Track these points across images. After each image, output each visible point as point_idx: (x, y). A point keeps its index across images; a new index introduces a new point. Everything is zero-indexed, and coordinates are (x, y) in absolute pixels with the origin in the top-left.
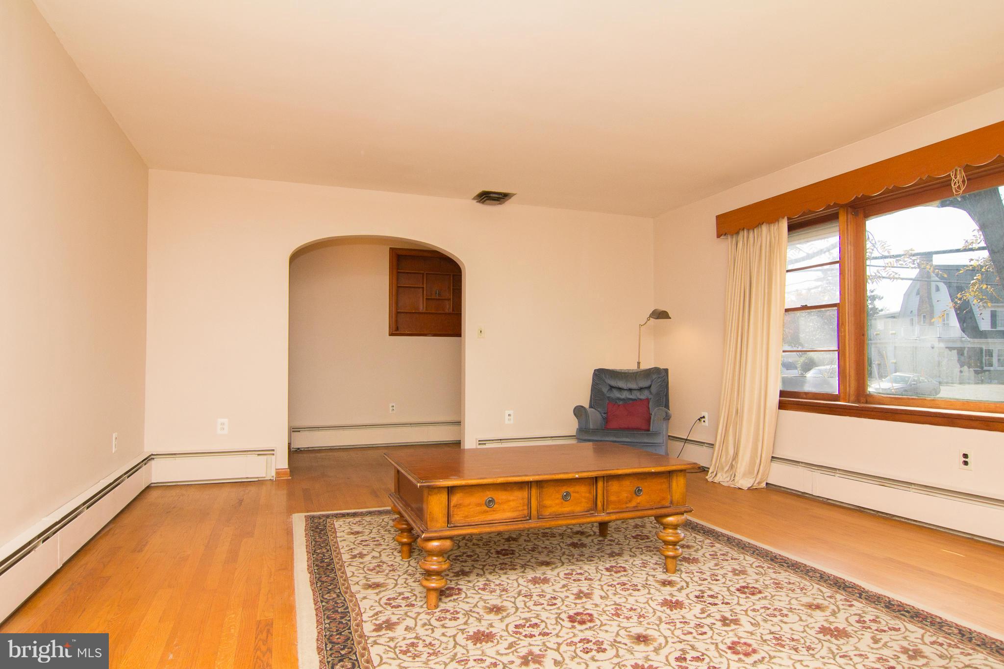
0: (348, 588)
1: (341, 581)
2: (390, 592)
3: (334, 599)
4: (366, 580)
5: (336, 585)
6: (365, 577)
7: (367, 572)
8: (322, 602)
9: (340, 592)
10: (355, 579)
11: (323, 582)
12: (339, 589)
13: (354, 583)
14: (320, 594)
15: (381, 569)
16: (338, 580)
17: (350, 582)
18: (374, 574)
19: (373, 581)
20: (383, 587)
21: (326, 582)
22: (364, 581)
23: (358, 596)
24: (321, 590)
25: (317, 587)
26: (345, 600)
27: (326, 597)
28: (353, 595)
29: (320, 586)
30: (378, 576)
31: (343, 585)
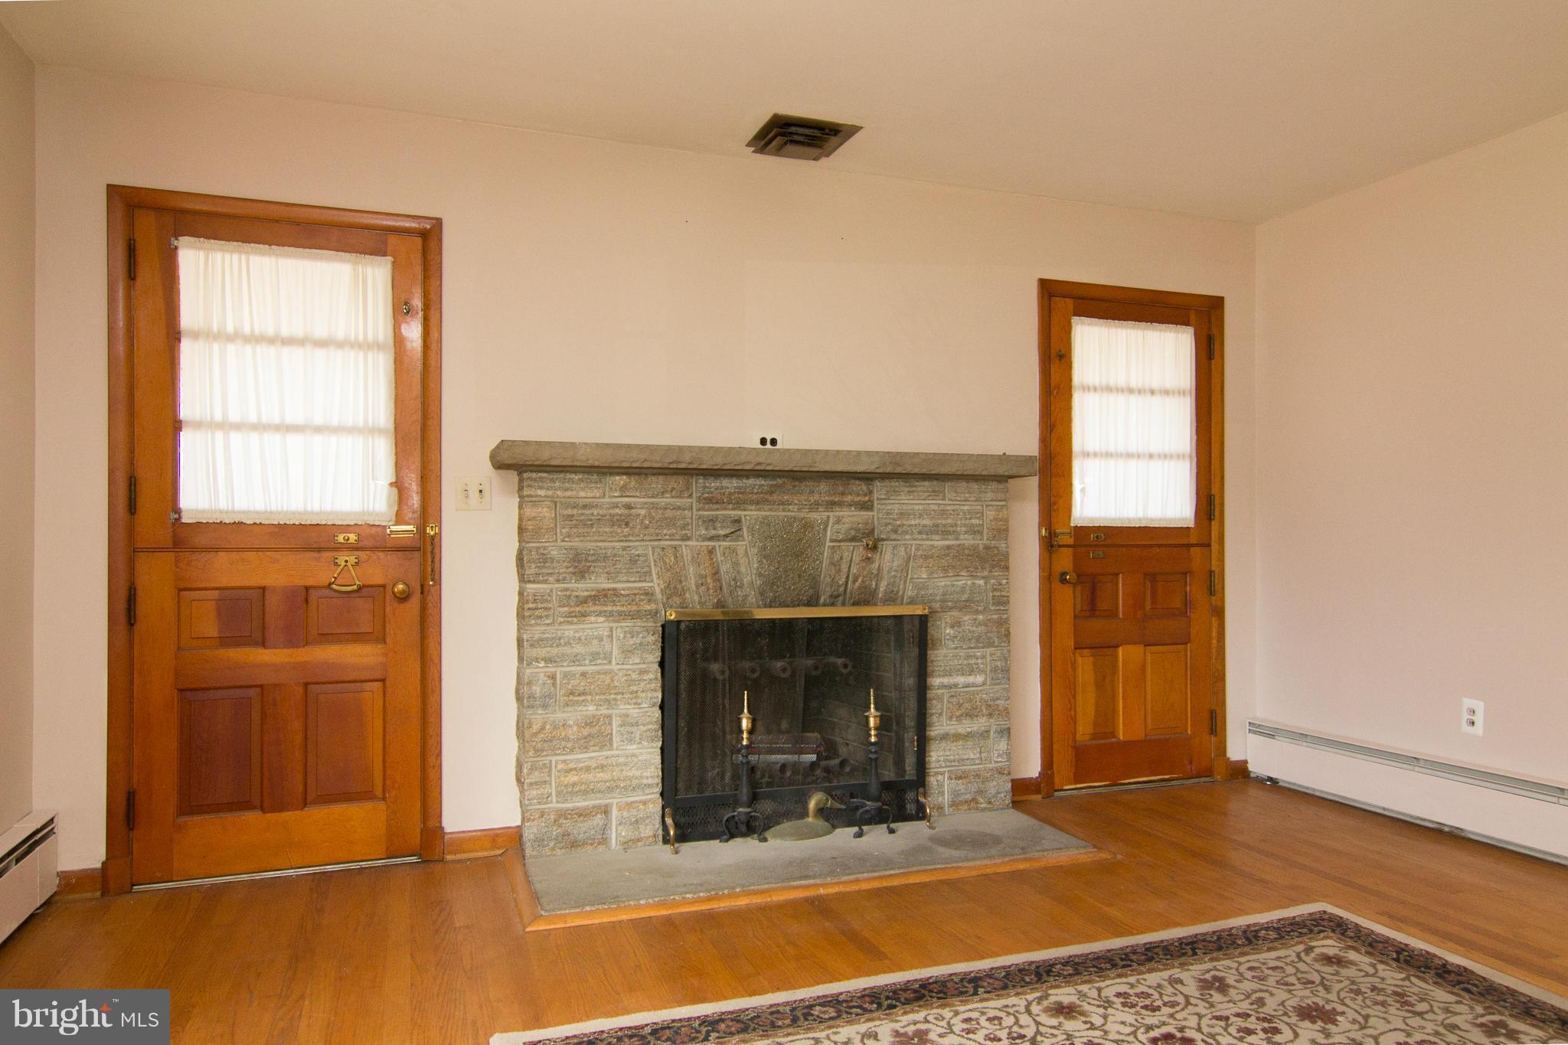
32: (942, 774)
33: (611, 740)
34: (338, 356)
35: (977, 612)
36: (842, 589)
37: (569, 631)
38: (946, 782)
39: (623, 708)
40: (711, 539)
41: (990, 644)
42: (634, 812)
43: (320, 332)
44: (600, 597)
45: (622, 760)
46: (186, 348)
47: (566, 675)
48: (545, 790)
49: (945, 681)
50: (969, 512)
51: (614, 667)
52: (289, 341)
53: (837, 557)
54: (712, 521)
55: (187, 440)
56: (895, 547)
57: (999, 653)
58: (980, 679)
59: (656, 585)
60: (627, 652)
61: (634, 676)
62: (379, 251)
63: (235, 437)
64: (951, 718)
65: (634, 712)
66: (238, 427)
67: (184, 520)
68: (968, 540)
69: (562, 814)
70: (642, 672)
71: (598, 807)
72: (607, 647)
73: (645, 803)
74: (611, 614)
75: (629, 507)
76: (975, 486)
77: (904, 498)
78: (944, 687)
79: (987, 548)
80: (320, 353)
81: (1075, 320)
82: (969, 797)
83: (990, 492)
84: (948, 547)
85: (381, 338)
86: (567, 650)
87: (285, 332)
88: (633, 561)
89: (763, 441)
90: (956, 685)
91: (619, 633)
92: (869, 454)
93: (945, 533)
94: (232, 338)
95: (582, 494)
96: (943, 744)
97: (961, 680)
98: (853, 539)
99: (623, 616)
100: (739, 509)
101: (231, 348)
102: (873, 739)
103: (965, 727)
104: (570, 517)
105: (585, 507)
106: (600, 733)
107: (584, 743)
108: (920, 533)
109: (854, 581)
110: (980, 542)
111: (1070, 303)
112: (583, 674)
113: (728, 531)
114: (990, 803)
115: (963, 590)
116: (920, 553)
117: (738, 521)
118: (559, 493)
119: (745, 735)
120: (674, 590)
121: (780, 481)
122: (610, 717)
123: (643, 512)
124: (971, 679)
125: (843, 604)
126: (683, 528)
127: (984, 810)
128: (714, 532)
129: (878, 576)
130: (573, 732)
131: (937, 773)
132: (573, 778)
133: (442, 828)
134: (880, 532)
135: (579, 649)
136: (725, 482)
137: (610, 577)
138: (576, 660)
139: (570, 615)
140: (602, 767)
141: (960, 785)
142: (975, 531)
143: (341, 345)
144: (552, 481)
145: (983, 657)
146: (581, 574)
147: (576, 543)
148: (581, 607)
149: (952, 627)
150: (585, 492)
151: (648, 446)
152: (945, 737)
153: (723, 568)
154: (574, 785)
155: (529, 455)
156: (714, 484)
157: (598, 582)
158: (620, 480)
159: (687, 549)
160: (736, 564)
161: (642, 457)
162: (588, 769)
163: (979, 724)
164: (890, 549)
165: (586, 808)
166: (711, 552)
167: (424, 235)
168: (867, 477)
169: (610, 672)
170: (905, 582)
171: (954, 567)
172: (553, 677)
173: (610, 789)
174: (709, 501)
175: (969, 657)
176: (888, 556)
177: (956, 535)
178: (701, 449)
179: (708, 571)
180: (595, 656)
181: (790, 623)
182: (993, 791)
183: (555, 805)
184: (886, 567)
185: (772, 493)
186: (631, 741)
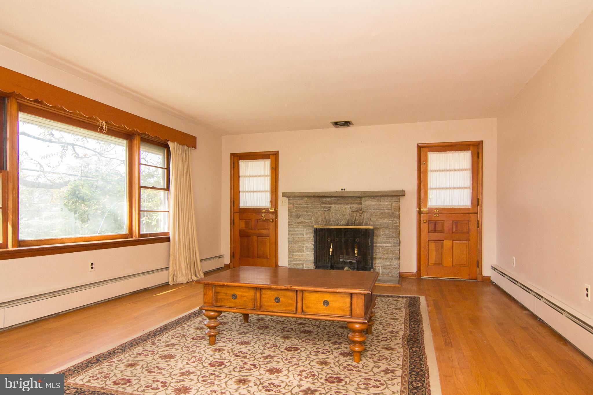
0: (404, 351)
1: (407, 356)
2: (382, 344)
3: (414, 347)
4: (392, 352)
5: (411, 354)
6: (392, 355)
7: (389, 357)
8: (420, 347)
9: (410, 350)
10: (398, 355)
11: (419, 358)
12: (410, 352)
13: (400, 353)
14: (421, 351)
15: (379, 358)
16: (409, 357)
17: (402, 354)
18: (385, 356)
19: (388, 352)
20: (385, 347)
21: (417, 357)
22: (394, 352)
23: (401, 346)
24: (420, 353)
25: (422, 355)
26: (408, 345)
27: (418, 349)
28: (403, 347)
29: (421, 356)
30: (383, 353)
31: (407, 353)
32: (380, 267)
33: (304, 251)
34: (262, 178)
35: (390, 229)
36: (354, 222)
37: (296, 229)
38: (381, 269)
39: (306, 245)
40: (324, 211)
41: (393, 237)
42: (308, 266)
43: (259, 174)
44: (302, 222)
45: (306, 255)
46: (240, 178)
47: (295, 237)
48: (292, 259)
49: (380, 245)
50: (387, 204)
51: (304, 236)
52: (255, 176)
53: (353, 215)
54: (324, 207)
55: (241, 194)
56: (367, 213)
57: (396, 239)
58: (390, 245)
59: (313, 220)
60: (307, 234)
61: (308, 238)
62: (269, 158)
63: (247, 193)
64: (382, 254)
65: (308, 246)
66: (247, 192)
67: (240, 208)
68: (387, 211)
69: (294, 264)
70: (310, 238)
71: (301, 264)
72: (303, 232)
73: (310, 264)
74: (304, 226)
75: (308, 204)
76: (389, 198)
77: (370, 201)
78: (380, 246)
79: (392, 213)
80: (259, 178)
81: (428, 153)
82: (387, 273)
83: (394, 199)
84: (382, 213)
85: (269, 174)
86: (295, 232)
87: (254, 175)
88: (308, 215)
89: (342, 190)
90: (383, 246)
91: (305, 230)
92: (358, 192)
93: (380, 210)
94: (247, 177)
95: (298, 202)
96: (380, 260)
97: (385, 245)
98: (357, 211)
99: (306, 226)
100: (330, 204)
101: (246, 178)
102: (356, 256)
103: (386, 256)
104: (296, 207)
105: (299, 205)
106: (302, 249)
107: (299, 251)
108: (374, 210)
109: (357, 221)
110: (391, 212)
111: (427, 149)
112: (299, 237)
113: (327, 209)
114: (392, 275)
115: (386, 223)
116: (374, 214)
117: (330, 207)
118: (295, 202)
119: (331, 253)
120: (317, 222)
121: (339, 198)
122: (304, 246)
123: (310, 206)
124: (387, 245)
125: (354, 226)
126: (318, 209)
127: (391, 277)
128: (325, 210)
129: (363, 219)
130: (296, 249)
131: (378, 266)
132: (297, 257)
133: (278, 265)
134: (364, 209)
135: (298, 232)
136: (327, 199)
137: (304, 218)
138: (297, 234)
139: (296, 226)
140: (302, 256)
141: (384, 270)
142: (389, 209)
143: (262, 176)
144: (293, 200)
145: (391, 240)
146: (298, 218)
147: (298, 212)
148: (298, 224)
149: (383, 232)
150: (300, 202)
151: (309, 192)
152: (380, 258)
153: (327, 217)
154: (297, 259)
155: (290, 195)
156: (325, 199)
157: (302, 219)
158: (306, 199)
159: (319, 213)
160: (329, 216)
161: (308, 194)
162: (299, 256)
163: (390, 256)
164: (366, 213)
165: (299, 264)
166: (324, 214)
167: (275, 154)
168: (360, 197)
169: (304, 237)
170: (370, 221)
171: (383, 218)
172: (293, 238)
173: (304, 261)
174: (324, 203)
175: (387, 240)
176: (365, 215)
177: (384, 210)
178: (320, 192)
179: (324, 218)
180: (301, 234)
181: (340, 229)
182: (393, 273)
183: (293, 262)
184: (365, 217)
185: (338, 201)
186: (308, 251)
